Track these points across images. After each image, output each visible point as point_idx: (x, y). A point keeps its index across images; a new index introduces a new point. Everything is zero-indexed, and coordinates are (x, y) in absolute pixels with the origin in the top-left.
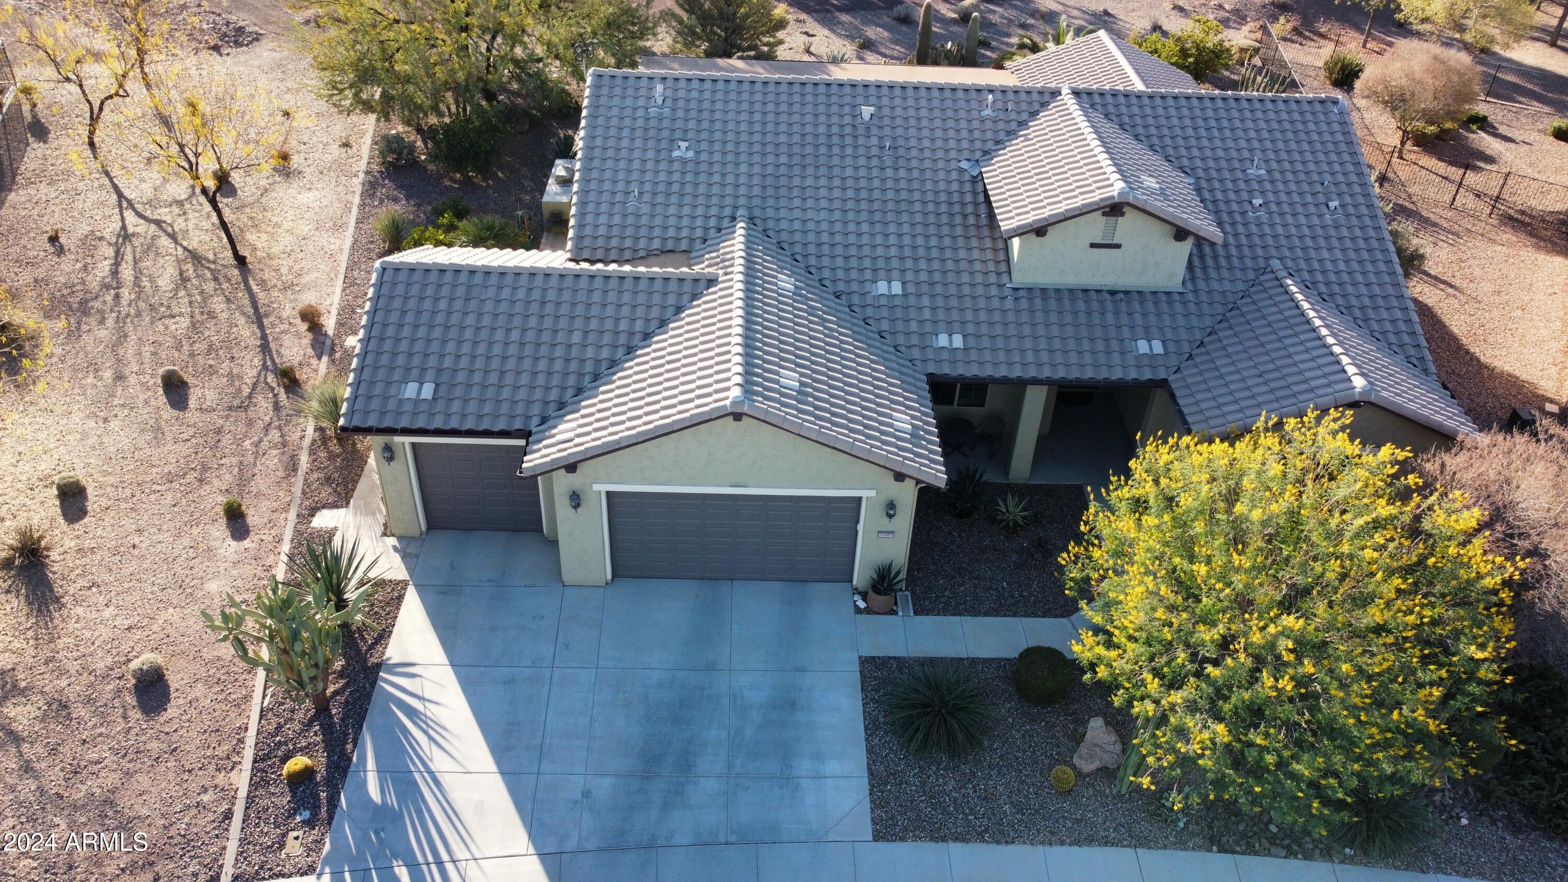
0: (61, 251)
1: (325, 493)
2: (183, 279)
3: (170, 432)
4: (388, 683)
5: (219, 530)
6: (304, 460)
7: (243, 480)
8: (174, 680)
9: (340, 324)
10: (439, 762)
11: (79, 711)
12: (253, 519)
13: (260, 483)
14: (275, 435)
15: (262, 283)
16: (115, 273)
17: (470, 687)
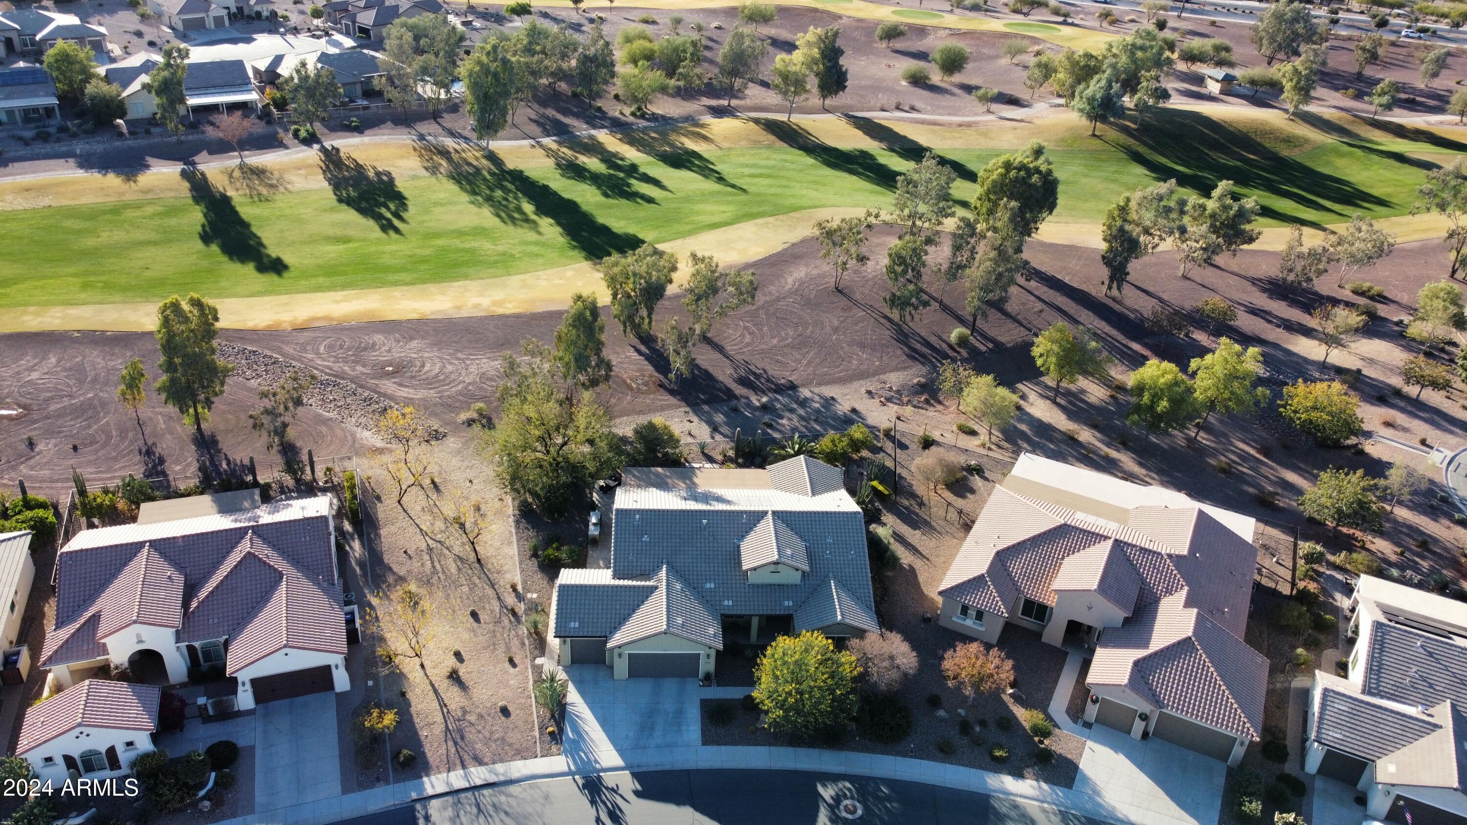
0: (410, 557)
1: (537, 652)
2: (459, 569)
3: (479, 631)
4: (569, 708)
5: (507, 665)
6: (526, 642)
7: (508, 649)
8: (510, 709)
9: (523, 588)
10: (587, 728)
11: (486, 717)
12: (516, 661)
13: (514, 649)
14: (513, 632)
15: (489, 570)
16: (434, 567)
17: (592, 709)
